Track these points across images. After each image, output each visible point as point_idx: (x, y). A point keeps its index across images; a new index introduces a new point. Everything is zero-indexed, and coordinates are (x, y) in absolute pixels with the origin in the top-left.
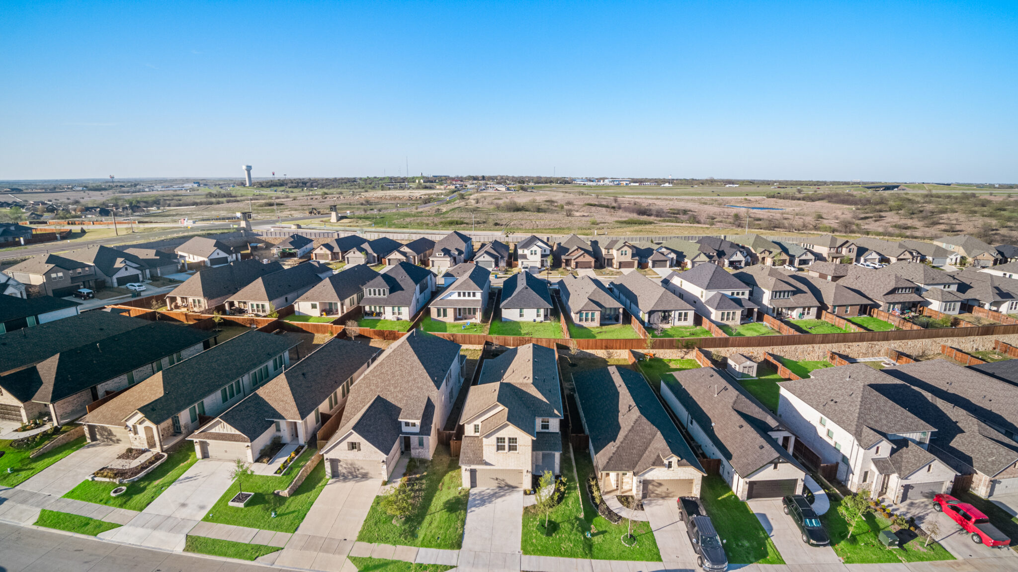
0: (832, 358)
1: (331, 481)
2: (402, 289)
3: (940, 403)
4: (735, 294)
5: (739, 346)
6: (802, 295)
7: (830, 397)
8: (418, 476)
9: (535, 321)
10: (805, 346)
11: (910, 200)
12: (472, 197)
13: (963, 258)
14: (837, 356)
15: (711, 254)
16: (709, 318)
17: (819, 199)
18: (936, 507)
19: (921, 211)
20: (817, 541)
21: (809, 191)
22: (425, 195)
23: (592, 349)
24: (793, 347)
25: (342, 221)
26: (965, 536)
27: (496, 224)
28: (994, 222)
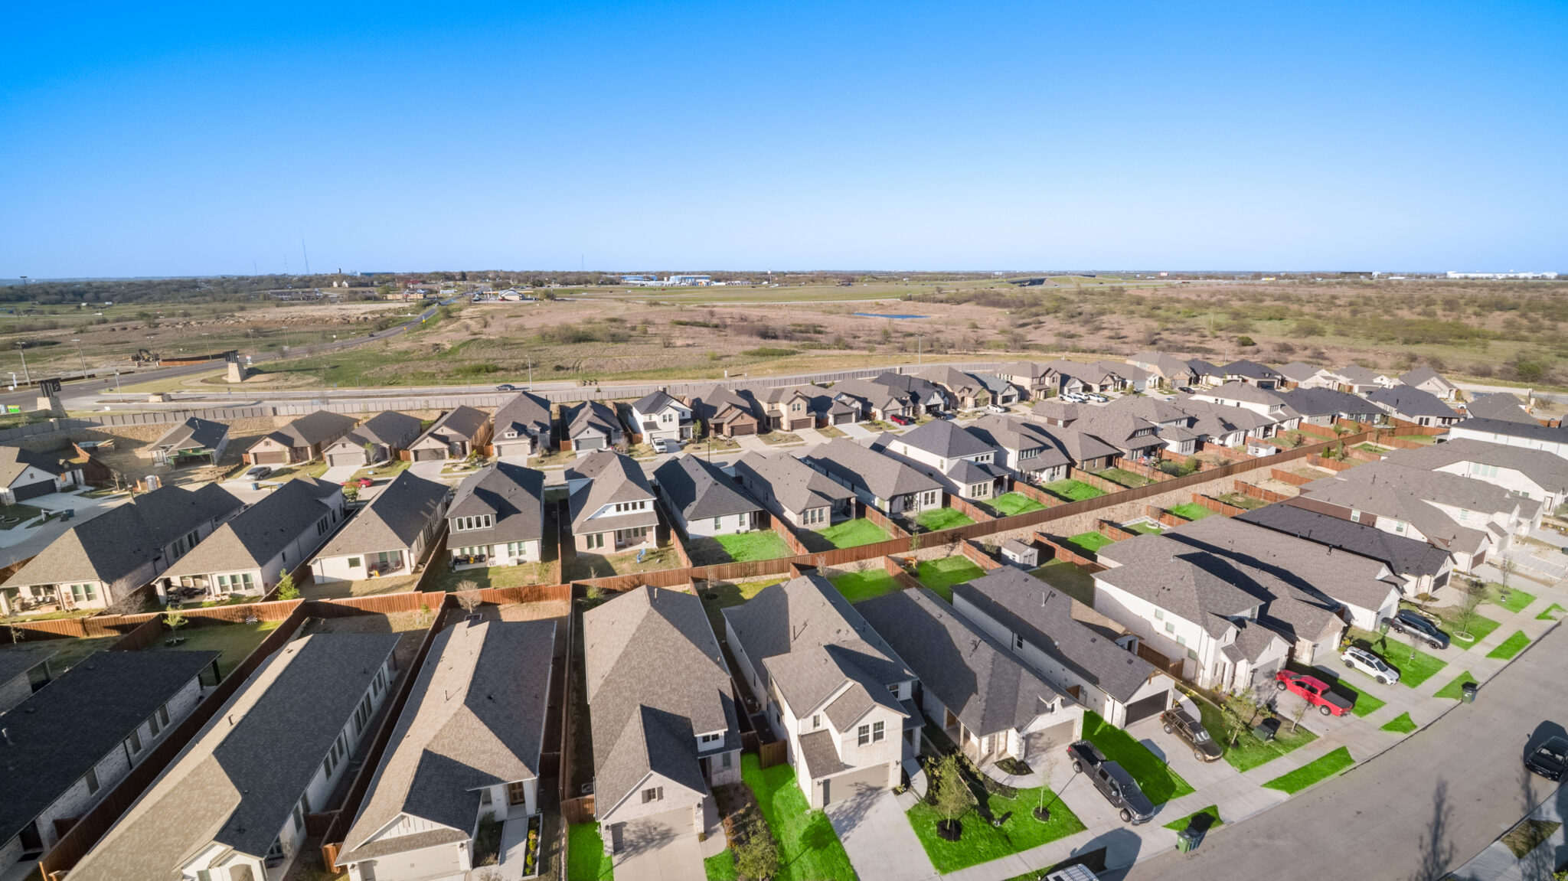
0: (1101, 527)
1: (615, 859)
2: (518, 512)
3: (1244, 569)
4: (980, 459)
5: (1007, 529)
6: (1049, 450)
7: (1160, 584)
8: (741, 811)
9: (738, 532)
10: (1072, 517)
11: (1064, 299)
12: (464, 313)
13: (1161, 379)
14: (1106, 525)
15: (904, 398)
16: (957, 495)
17: (966, 301)
18: (1280, 686)
19: (1080, 314)
20: (1213, 755)
21: (950, 288)
22: (372, 312)
23: (839, 563)
24: (1061, 520)
25: (252, 379)
26: (1314, 710)
27: (558, 368)
28: (1155, 325)
